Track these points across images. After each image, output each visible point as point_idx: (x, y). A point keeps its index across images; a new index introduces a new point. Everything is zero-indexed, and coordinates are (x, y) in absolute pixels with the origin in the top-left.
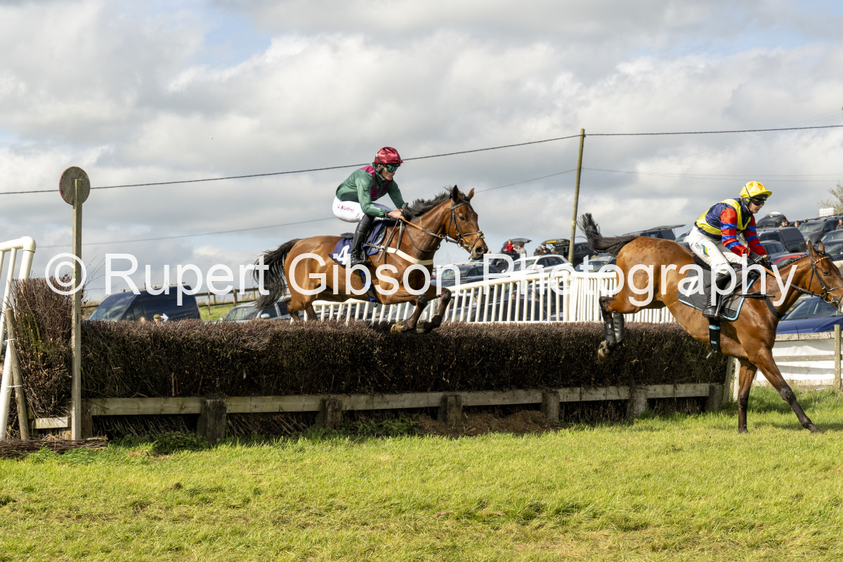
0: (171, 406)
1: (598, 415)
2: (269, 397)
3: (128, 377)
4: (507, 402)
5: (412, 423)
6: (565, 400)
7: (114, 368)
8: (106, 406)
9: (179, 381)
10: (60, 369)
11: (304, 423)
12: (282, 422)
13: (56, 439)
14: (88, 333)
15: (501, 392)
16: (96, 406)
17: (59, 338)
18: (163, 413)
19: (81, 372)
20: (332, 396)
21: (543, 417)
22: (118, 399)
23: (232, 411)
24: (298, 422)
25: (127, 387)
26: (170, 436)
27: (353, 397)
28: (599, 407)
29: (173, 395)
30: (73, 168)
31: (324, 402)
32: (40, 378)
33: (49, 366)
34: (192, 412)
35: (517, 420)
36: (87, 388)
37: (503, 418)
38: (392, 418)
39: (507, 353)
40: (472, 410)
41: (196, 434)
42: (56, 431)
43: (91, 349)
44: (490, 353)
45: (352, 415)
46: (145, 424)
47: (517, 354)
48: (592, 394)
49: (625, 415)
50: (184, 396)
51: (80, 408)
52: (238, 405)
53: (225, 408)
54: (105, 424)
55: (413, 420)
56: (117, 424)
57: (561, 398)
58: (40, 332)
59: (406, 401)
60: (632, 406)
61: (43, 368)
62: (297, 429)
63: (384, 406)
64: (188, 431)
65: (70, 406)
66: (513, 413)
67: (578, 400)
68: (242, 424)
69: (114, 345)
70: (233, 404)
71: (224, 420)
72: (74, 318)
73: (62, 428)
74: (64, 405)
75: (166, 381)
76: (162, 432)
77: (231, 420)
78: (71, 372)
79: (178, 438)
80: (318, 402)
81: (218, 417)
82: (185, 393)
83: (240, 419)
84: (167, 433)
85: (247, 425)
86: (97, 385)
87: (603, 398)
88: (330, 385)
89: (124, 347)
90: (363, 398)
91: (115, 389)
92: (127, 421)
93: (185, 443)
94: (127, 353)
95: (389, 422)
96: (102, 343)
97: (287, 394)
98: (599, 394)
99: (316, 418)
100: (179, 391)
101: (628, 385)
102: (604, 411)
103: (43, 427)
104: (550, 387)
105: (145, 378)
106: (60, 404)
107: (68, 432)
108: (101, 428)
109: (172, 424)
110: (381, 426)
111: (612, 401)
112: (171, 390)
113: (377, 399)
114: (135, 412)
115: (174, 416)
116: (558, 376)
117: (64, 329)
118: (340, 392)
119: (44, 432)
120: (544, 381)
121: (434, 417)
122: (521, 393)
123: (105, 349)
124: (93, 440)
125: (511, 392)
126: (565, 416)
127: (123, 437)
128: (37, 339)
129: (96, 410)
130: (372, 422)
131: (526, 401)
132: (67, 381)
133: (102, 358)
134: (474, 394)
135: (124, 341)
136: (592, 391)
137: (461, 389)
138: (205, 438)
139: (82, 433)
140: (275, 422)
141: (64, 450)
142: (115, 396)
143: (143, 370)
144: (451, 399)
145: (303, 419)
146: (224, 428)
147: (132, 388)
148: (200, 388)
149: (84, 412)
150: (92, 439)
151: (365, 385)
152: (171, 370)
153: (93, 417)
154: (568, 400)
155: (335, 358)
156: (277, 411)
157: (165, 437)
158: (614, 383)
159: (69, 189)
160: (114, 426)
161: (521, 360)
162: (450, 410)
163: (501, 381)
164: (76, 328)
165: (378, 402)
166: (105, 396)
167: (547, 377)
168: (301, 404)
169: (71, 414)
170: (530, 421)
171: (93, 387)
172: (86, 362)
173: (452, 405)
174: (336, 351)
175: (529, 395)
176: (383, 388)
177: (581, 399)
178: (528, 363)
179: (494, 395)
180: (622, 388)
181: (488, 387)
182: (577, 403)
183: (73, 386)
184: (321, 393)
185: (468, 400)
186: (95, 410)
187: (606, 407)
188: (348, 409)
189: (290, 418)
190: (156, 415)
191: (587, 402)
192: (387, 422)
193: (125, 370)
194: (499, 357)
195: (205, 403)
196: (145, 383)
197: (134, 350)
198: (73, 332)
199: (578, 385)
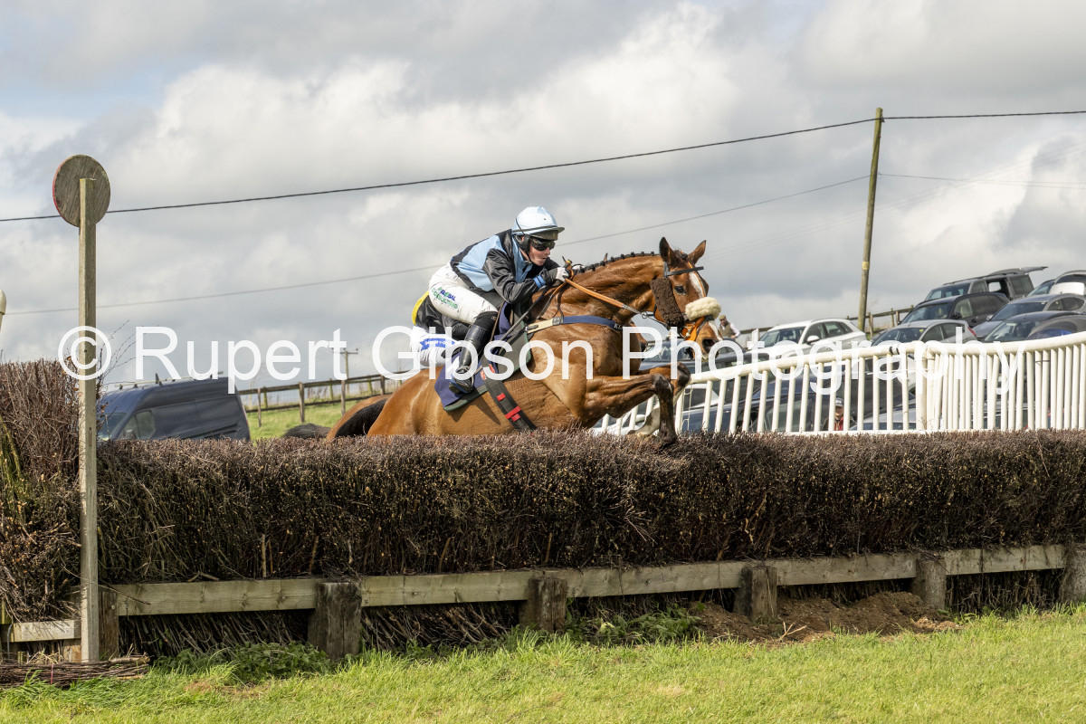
0: (262, 595)
1: (1011, 597)
2: (437, 576)
3: (183, 544)
4: (856, 577)
5: (691, 618)
6: (955, 572)
7: (158, 529)
8: (144, 598)
9: (275, 550)
10: (59, 531)
11: (500, 622)
12: (461, 621)
13: (52, 662)
14: (108, 462)
15: (845, 559)
16: (124, 598)
17: (56, 474)
18: (247, 609)
19: (98, 536)
20: (549, 572)
21: (917, 603)
22: (166, 585)
23: (372, 603)
24: (487, 620)
25: (181, 563)
26: (261, 650)
27: (587, 574)
28: (1012, 583)
29: (265, 575)
30: (78, 157)
31: (534, 583)
32: (22, 549)
33: (38, 526)
34: (299, 607)
35: (872, 607)
36: (109, 565)
37: (848, 605)
38: (655, 610)
39: (855, 489)
40: (793, 593)
41: (308, 647)
42: (51, 646)
43: (115, 493)
44: (825, 489)
45: (583, 606)
46: (213, 628)
47: (874, 490)
48: (1001, 560)
49: (1057, 596)
50: (283, 577)
51: (96, 602)
52: (381, 592)
53: (360, 598)
54: (143, 632)
55: (691, 613)
56: (163, 631)
57: (948, 568)
58: (20, 461)
59: (680, 579)
60: (1070, 579)
61: (27, 528)
62: (490, 634)
63: (641, 589)
64: (292, 642)
65: (78, 598)
66: (865, 597)
67: (976, 570)
68: (390, 627)
69: (155, 483)
70: (372, 590)
71: (357, 620)
72: (83, 438)
73: (63, 640)
74: (67, 598)
75: (251, 548)
76: (247, 643)
77: (370, 618)
78: (79, 537)
79: (276, 655)
80: (525, 583)
81: (347, 614)
82: (287, 570)
83: (387, 616)
84: (254, 646)
85: (397, 627)
86: (126, 559)
87: (1020, 567)
88: (544, 552)
89: (175, 489)
90: (603, 574)
91: (160, 567)
92: (181, 625)
93: (288, 664)
94: (181, 499)
95: (650, 618)
96: (135, 482)
97: (468, 569)
98: (1013, 560)
99: (521, 613)
100: (274, 566)
101: (1062, 542)
102: (1021, 590)
103: (29, 640)
104: (929, 548)
105: (214, 545)
106: (59, 597)
107: (75, 648)
108: (134, 639)
109: (263, 628)
110: (637, 625)
111: (1035, 572)
112: (260, 565)
113: (630, 575)
114: (197, 609)
115: (267, 614)
116: (943, 529)
117: (65, 457)
118: (562, 565)
119: (29, 647)
120: (918, 537)
121: (729, 608)
122: (879, 560)
123: (141, 493)
124: (123, 663)
125: (863, 558)
126: (954, 601)
127: (175, 655)
128: (15, 477)
129: (125, 604)
130: (620, 618)
131: (887, 576)
132: (72, 554)
133: (136, 510)
134: (797, 564)
135: (174, 477)
136: (1002, 554)
137: (775, 556)
138: (323, 652)
139: (100, 648)
140: (448, 620)
141: (70, 681)
142: (159, 579)
143: (211, 531)
144: (758, 574)
145: (497, 614)
146: (357, 635)
147: (190, 566)
148: (312, 562)
149: (104, 608)
150: (120, 660)
151: (606, 551)
152: (260, 530)
153: (121, 618)
154: (960, 573)
155: (552, 503)
156: (453, 601)
157: (251, 653)
158: (1039, 540)
159: (71, 196)
160: (158, 634)
161: (880, 502)
162: (757, 594)
163: (844, 540)
164: (88, 454)
165: (631, 583)
166: (142, 580)
167: (923, 531)
168: (495, 587)
169: (78, 617)
170: (897, 611)
171: (120, 563)
172: (106, 516)
173: (759, 585)
174: (553, 489)
175: (893, 564)
176: (638, 556)
177: (982, 568)
178: (892, 506)
179: (833, 565)
180: (1052, 548)
181: (824, 551)
182: (973, 576)
183: (83, 563)
184: (528, 566)
185: (788, 576)
186: (124, 606)
187: (1024, 583)
188: (577, 595)
189: (475, 613)
190: (235, 614)
191: (991, 575)
192: (647, 619)
193: (177, 530)
194: (841, 497)
195: (322, 588)
196: (214, 554)
197: (193, 494)
198: (82, 464)
199: (977, 543)
